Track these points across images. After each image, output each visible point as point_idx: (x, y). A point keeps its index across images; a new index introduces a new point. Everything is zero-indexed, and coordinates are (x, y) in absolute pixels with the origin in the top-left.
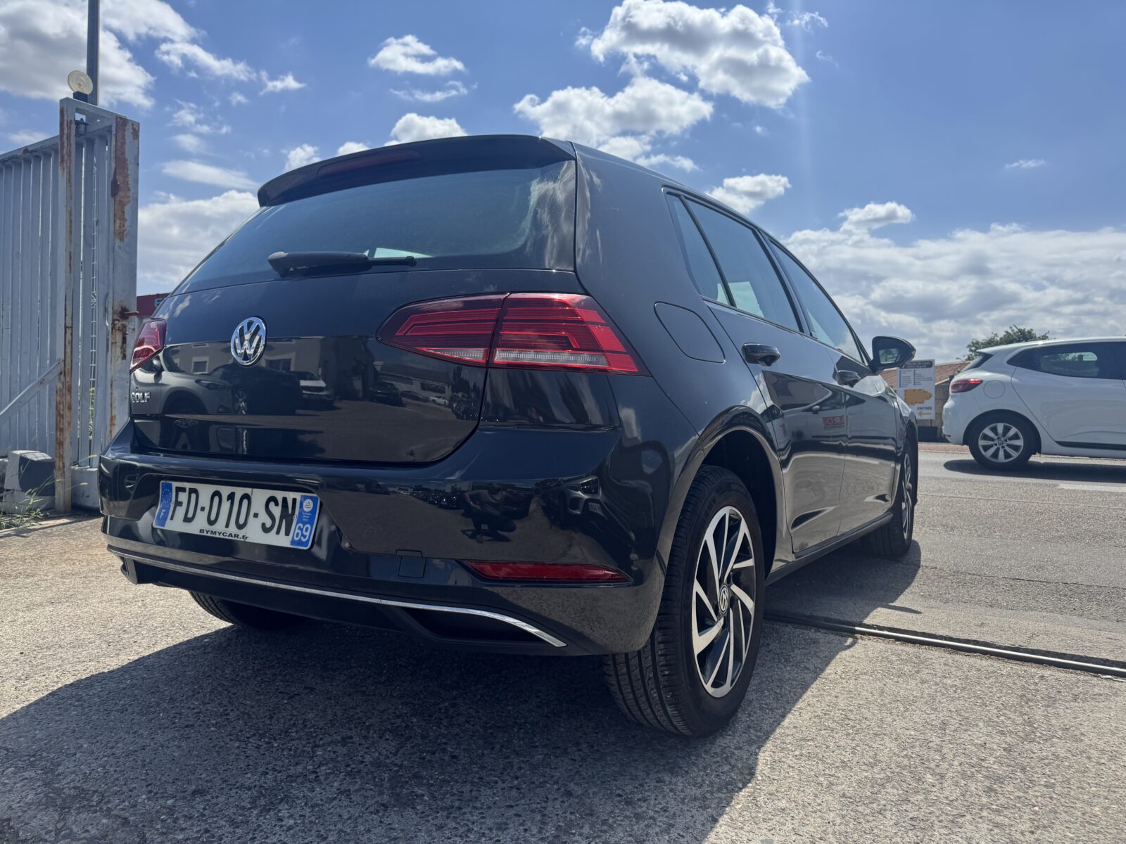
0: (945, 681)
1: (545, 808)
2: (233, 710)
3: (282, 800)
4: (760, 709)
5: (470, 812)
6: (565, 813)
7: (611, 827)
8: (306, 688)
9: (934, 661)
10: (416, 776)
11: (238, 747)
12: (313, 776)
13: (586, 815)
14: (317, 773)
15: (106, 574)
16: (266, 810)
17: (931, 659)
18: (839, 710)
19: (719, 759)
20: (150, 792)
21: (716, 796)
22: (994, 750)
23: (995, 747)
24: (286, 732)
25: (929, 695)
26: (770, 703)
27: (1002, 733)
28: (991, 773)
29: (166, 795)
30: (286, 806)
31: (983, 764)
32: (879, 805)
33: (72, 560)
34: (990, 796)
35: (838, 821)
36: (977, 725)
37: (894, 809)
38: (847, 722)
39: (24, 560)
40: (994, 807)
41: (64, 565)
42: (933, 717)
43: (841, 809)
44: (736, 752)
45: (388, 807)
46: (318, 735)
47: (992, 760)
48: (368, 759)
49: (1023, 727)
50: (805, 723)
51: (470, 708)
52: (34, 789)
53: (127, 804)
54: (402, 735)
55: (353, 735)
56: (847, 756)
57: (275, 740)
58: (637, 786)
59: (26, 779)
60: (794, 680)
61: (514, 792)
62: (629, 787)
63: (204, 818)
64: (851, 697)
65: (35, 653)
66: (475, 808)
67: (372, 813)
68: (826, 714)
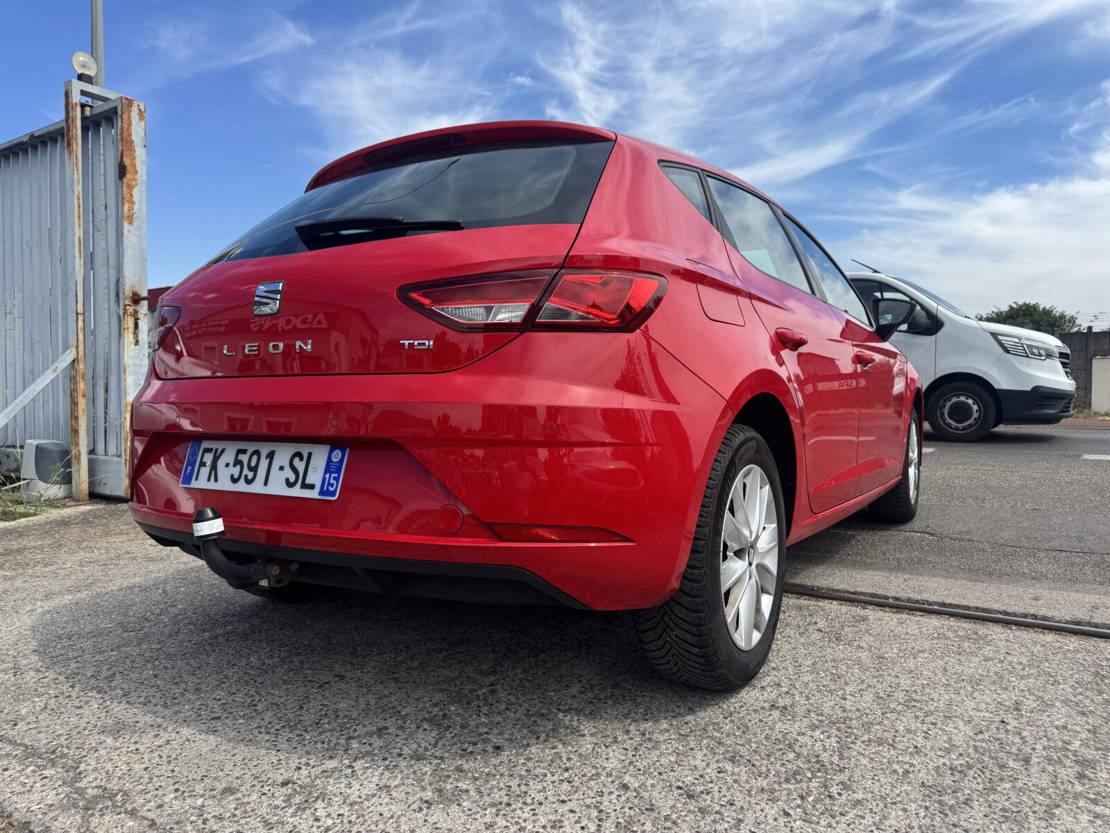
1: (601, 803)
2: (260, 700)
3: (317, 798)
4: (818, 691)
5: (521, 809)
6: (622, 808)
7: (675, 823)
8: (335, 676)
9: (994, 637)
10: (459, 769)
11: (268, 741)
12: (349, 771)
13: (647, 809)
14: (353, 767)
15: (126, 561)
16: (300, 809)
17: (991, 635)
18: (902, 690)
19: (781, 746)
20: (177, 790)
21: (784, 786)
22: (1077, 732)
23: (1078, 728)
24: (318, 723)
25: (996, 673)
26: (828, 685)
27: (1084, 714)
28: (1080, 758)
29: (194, 793)
30: (323, 805)
31: (1069, 747)
32: (964, 795)
33: (90, 548)
34: (1084, 785)
35: (922, 813)
36: (1053, 706)
37: (981, 800)
38: (913, 703)
39: (42, 548)
40: (1092, 796)
41: (82, 553)
43: (923, 800)
44: (799, 738)
45: (431, 804)
46: (352, 726)
47: (1078, 743)
48: (406, 751)
50: (869, 705)
51: (509, 694)
52: (54, 789)
53: (153, 804)
54: (440, 725)
55: (388, 725)
56: (920, 741)
57: (306, 731)
58: (698, 777)
59: (46, 778)
60: (849, 660)
61: (566, 786)
62: (689, 778)
63: (236, 819)
64: (913, 677)
65: (54, 643)
66: (525, 803)
67: (414, 810)
68: (889, 696)
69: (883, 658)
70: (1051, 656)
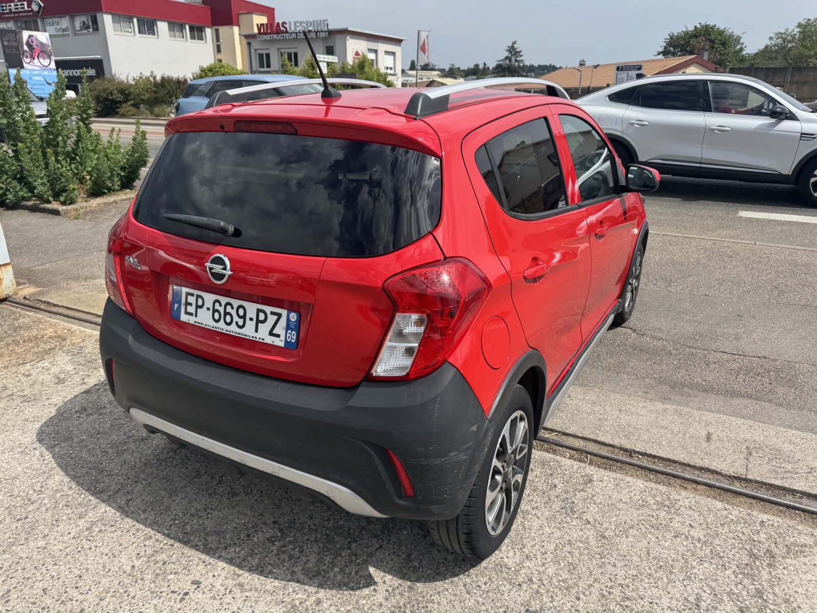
0: (692, 533)
4: (560, 589)
9: (681, 503)
17: (679, 500)
18: (619, 585)
36: (721, 601)
38: (628, 603)
42: (689, 588)
49: (755, 600)
60: (581, 542)
64: (626, 565)
68: (610, 593)
69: (604, 537)
70: (720, 530)
